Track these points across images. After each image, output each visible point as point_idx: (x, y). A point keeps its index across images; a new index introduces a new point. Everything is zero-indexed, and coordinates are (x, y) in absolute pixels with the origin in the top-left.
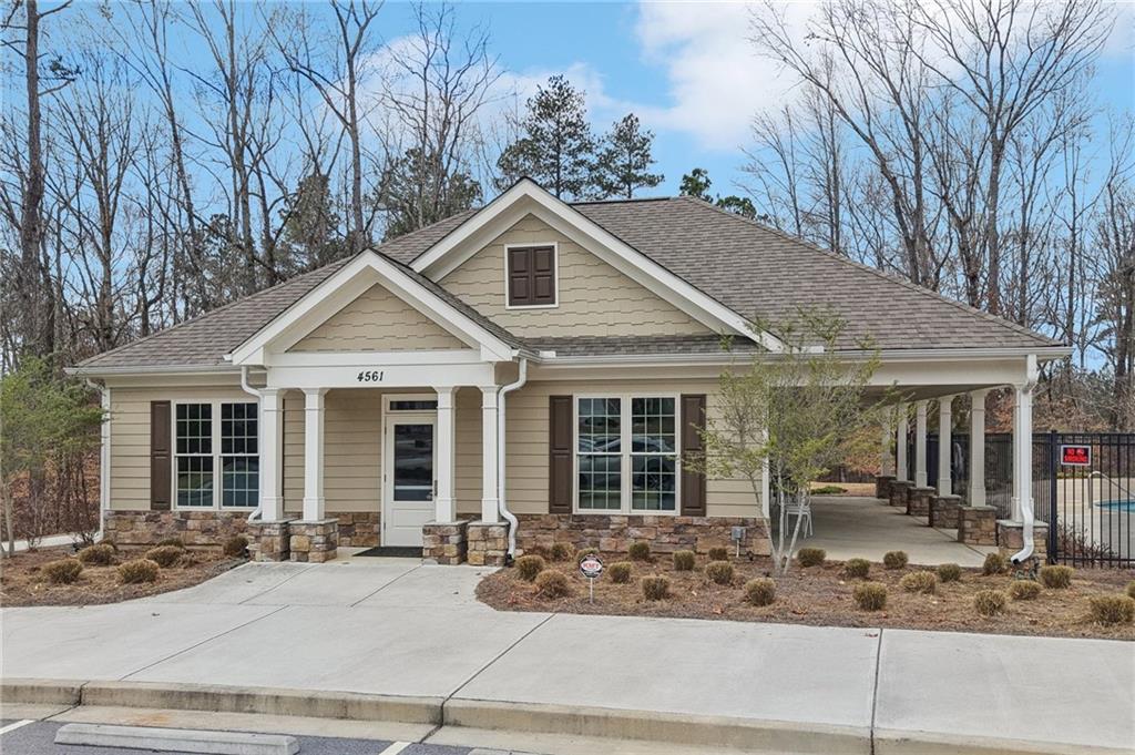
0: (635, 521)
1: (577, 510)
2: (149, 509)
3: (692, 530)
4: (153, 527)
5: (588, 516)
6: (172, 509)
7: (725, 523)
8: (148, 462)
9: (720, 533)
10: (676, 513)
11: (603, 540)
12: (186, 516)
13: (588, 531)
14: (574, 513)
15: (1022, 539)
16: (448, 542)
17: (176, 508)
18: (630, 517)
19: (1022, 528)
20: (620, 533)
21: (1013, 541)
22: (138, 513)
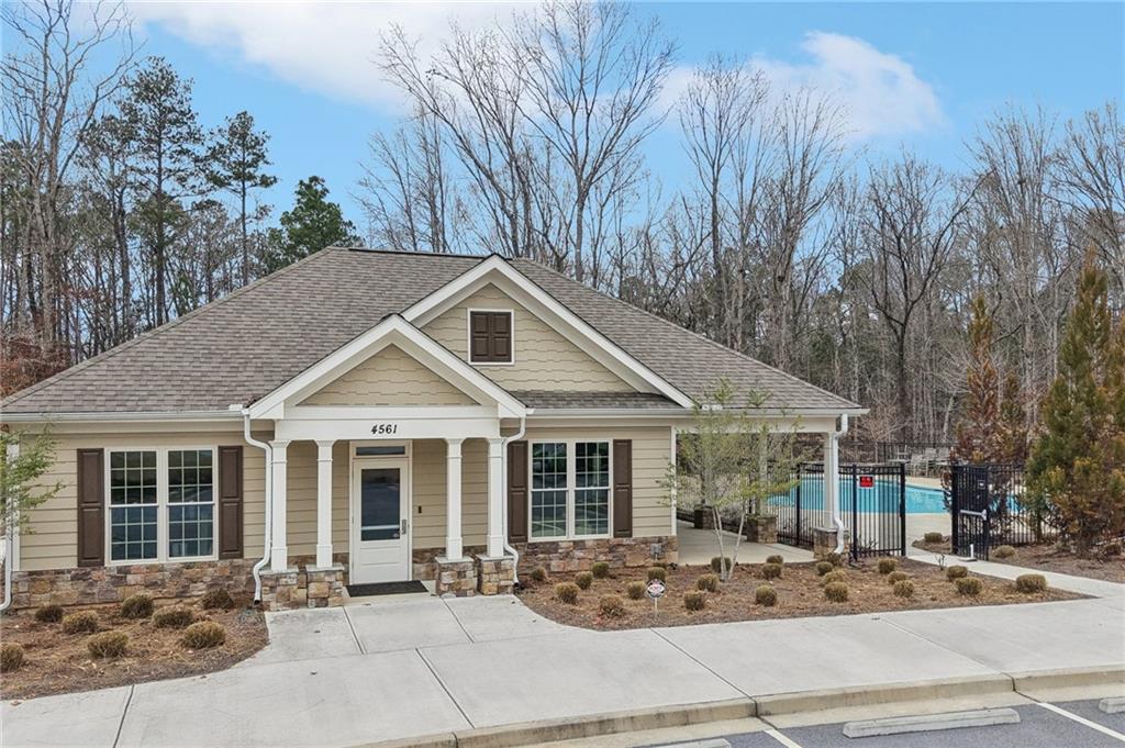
0: (578, 545)
1: (531, 539)
2: (75, 566)
3: (621, 549)
4: (81, 586)
5: (541, 543)
6: (106, 565)
7: (646, 542)
8: (74, 515)
9: (642, 549)
10: (609, 535)
11: (553, 563)
12: (125, 571)
13: (541, 556)
14: (529, 541)
15: (836, 540)
16: (465, 577)
17: (111, 564)
18: (574, 542)
19: (836, 533)
20: (567, 555)
21: (831, 543)
22: (62, 572)
